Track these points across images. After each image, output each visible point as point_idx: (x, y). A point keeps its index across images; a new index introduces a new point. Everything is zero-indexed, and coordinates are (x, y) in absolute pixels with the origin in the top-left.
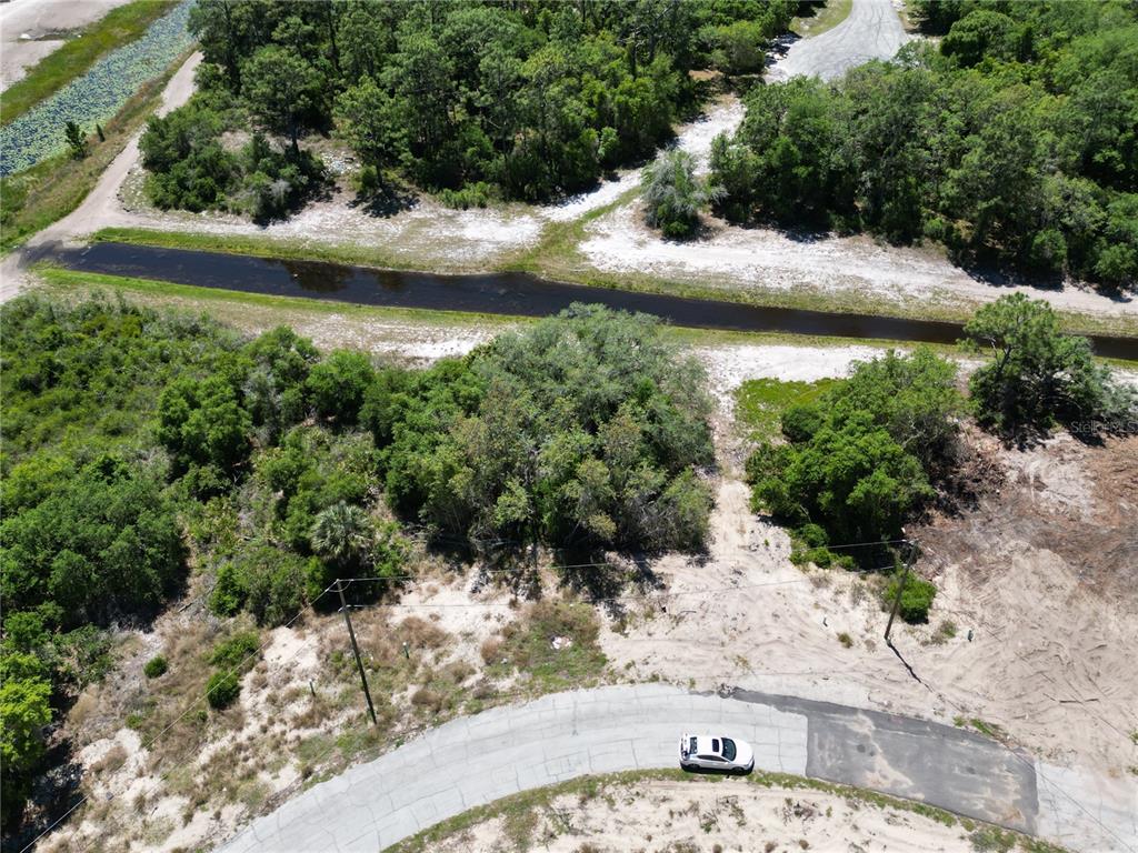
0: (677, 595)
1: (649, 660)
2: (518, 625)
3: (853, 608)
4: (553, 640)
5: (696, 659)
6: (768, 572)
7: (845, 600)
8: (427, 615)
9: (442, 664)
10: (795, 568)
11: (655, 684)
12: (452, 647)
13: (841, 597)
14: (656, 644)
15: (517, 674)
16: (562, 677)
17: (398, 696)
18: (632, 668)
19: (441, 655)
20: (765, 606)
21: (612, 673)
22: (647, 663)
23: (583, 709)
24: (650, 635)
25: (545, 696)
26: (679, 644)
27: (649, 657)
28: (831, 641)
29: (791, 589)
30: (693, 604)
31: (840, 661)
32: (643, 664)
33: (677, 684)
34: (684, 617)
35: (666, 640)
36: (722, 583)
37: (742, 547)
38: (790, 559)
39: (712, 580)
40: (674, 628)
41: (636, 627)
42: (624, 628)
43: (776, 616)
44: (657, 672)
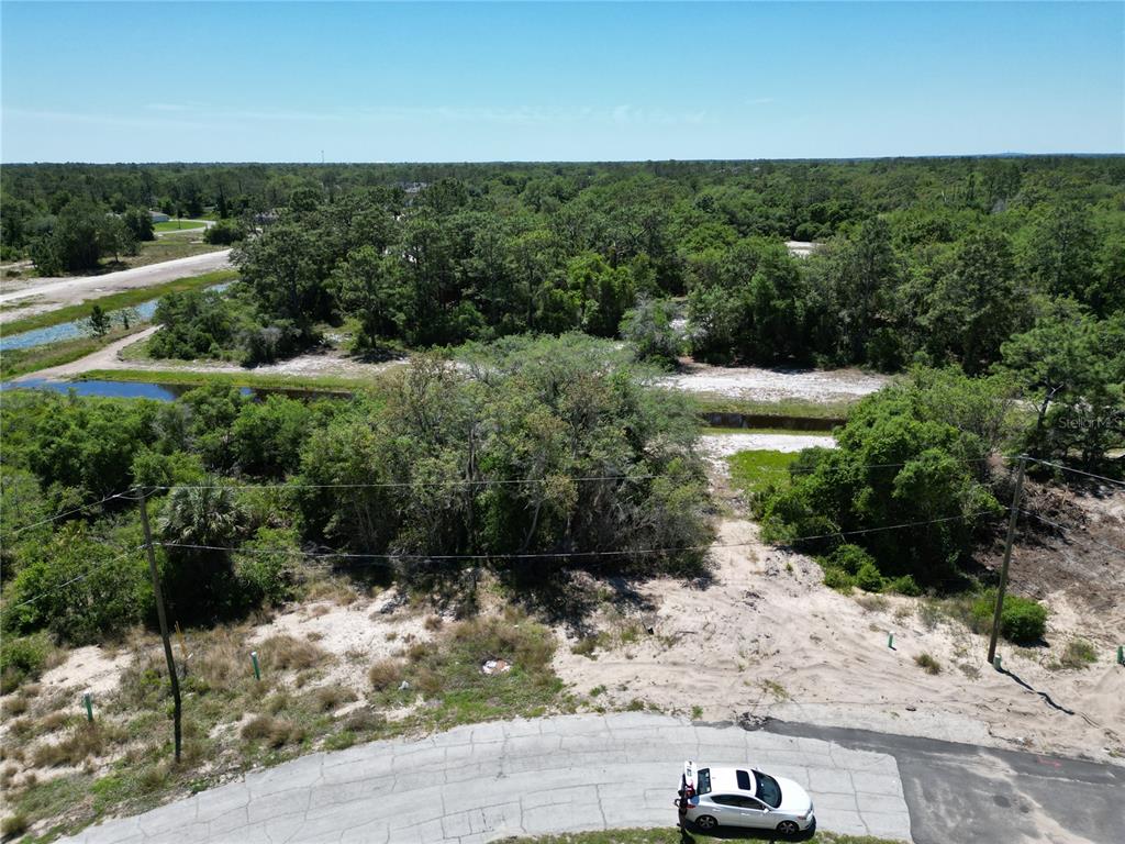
0: (668, 617)
1: (627, 686)
2: (434, 646)
3: (929, 632)
4: (484, 663)
5: (699, 685)
6: (796, 596)
7: (914, 622)
8: (305, 635)
9: (306, 689)
10: (834, 592)
11: (638, 714)
12: (330, 668)
13: (906, 620)
14: (638, 667)
15: (420, 702)
16: (490, 705)
17: (224, 727)
18: (602, 695)
19: (309, 677)
20: (798, 629)
21: (570, 700)
22: (625, 689)
23: (519, 743)
24: (629, 657)
25: (458, 728)
26: (675, 668)
27: (628, 682)
28: (906, 666)
29: (832, 612)
30: (693, 625)
31: (928, 690)
32: (619, 690)
33: (673, 713)
34: (680, 639)
35: (653, 663)
36: (733, 605)
37: (756, 573)
38: (824, 583)
39: (718, 603)
40: (665, 651)
41: (609, 650)
42: (592, 650)
43: (816, 639)
44: (640, 699)
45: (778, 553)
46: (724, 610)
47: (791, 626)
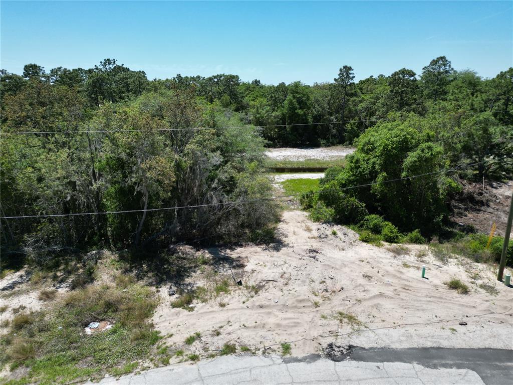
0: (253, 271)
1: (221, 331)
3: (445, 264)
4: (87, 325)
5: (284, 323)
6: (343, 250)
7: (431, 259)
10: (369, 245)
11: (230, 358)
13: (426, 259)
14: (230, 313)
16: (82, 366)
18: (196, 343)
20: (352, 271)
21: (164, 351)
22: (218, 334)
24: (222, 305)
26: (262, 310)
27: (221, 327)
28: (440, 290)
29: (372, 258)
30: (272, 275)
31: (467, 306)
32: (213, 336)
33: (264, 353)
34: (264, 286)
35: (242, 308)
36: (300, 259)
37: (312, 238)
38: (360, 240)
39: (289, 258)
40: (252, 297)
41: (204, 301)
42: (189, 302)
43: (368, 277)
44: (232, 342)
45: (324, 225)
46: (295, 262)
47: (347, 270)
